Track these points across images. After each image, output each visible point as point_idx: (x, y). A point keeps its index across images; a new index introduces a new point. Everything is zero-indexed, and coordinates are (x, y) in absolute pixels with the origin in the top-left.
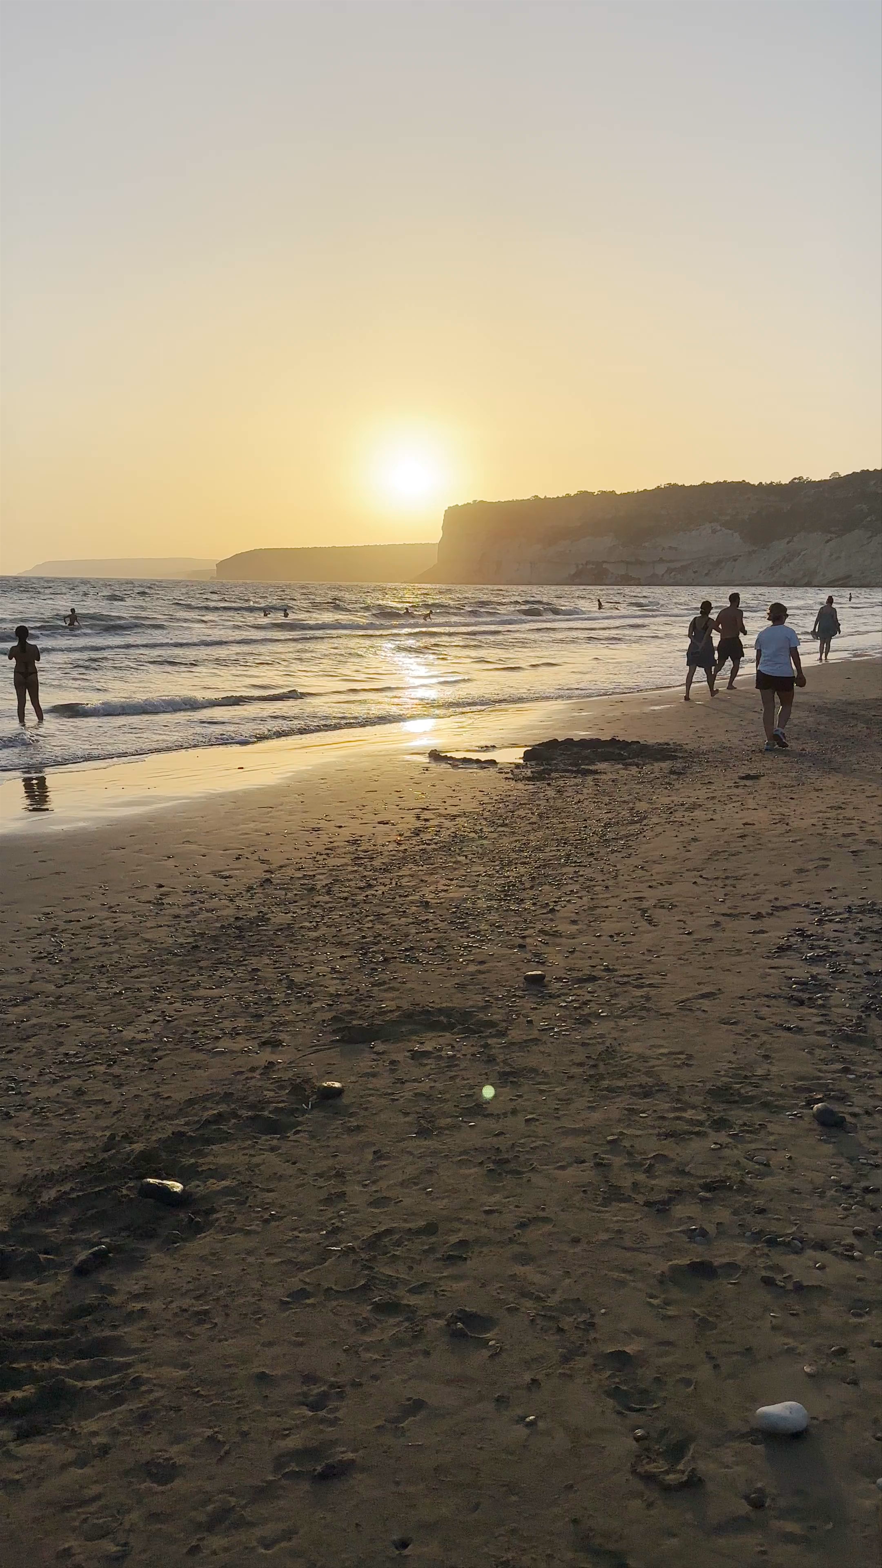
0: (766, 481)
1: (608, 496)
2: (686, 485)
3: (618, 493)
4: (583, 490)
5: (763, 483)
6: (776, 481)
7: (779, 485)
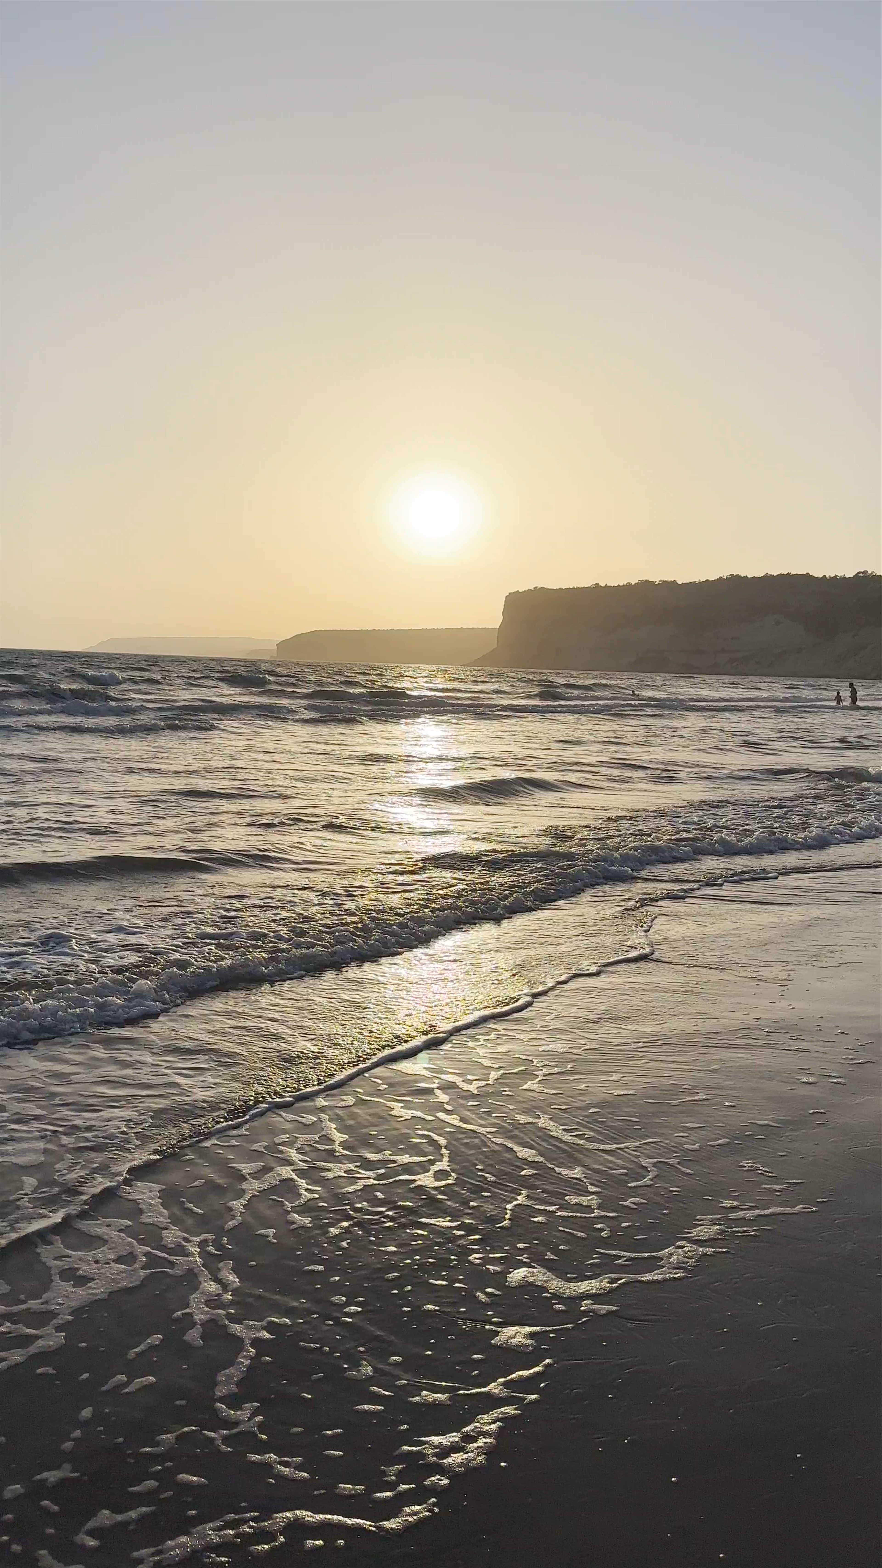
0: (830, 573)
1: (670, 586)
2: (749, 577)
3: (680, 582)
4: (644, 579)
5: (827, 576)
6: (840, 574)
7: (844, 579)
